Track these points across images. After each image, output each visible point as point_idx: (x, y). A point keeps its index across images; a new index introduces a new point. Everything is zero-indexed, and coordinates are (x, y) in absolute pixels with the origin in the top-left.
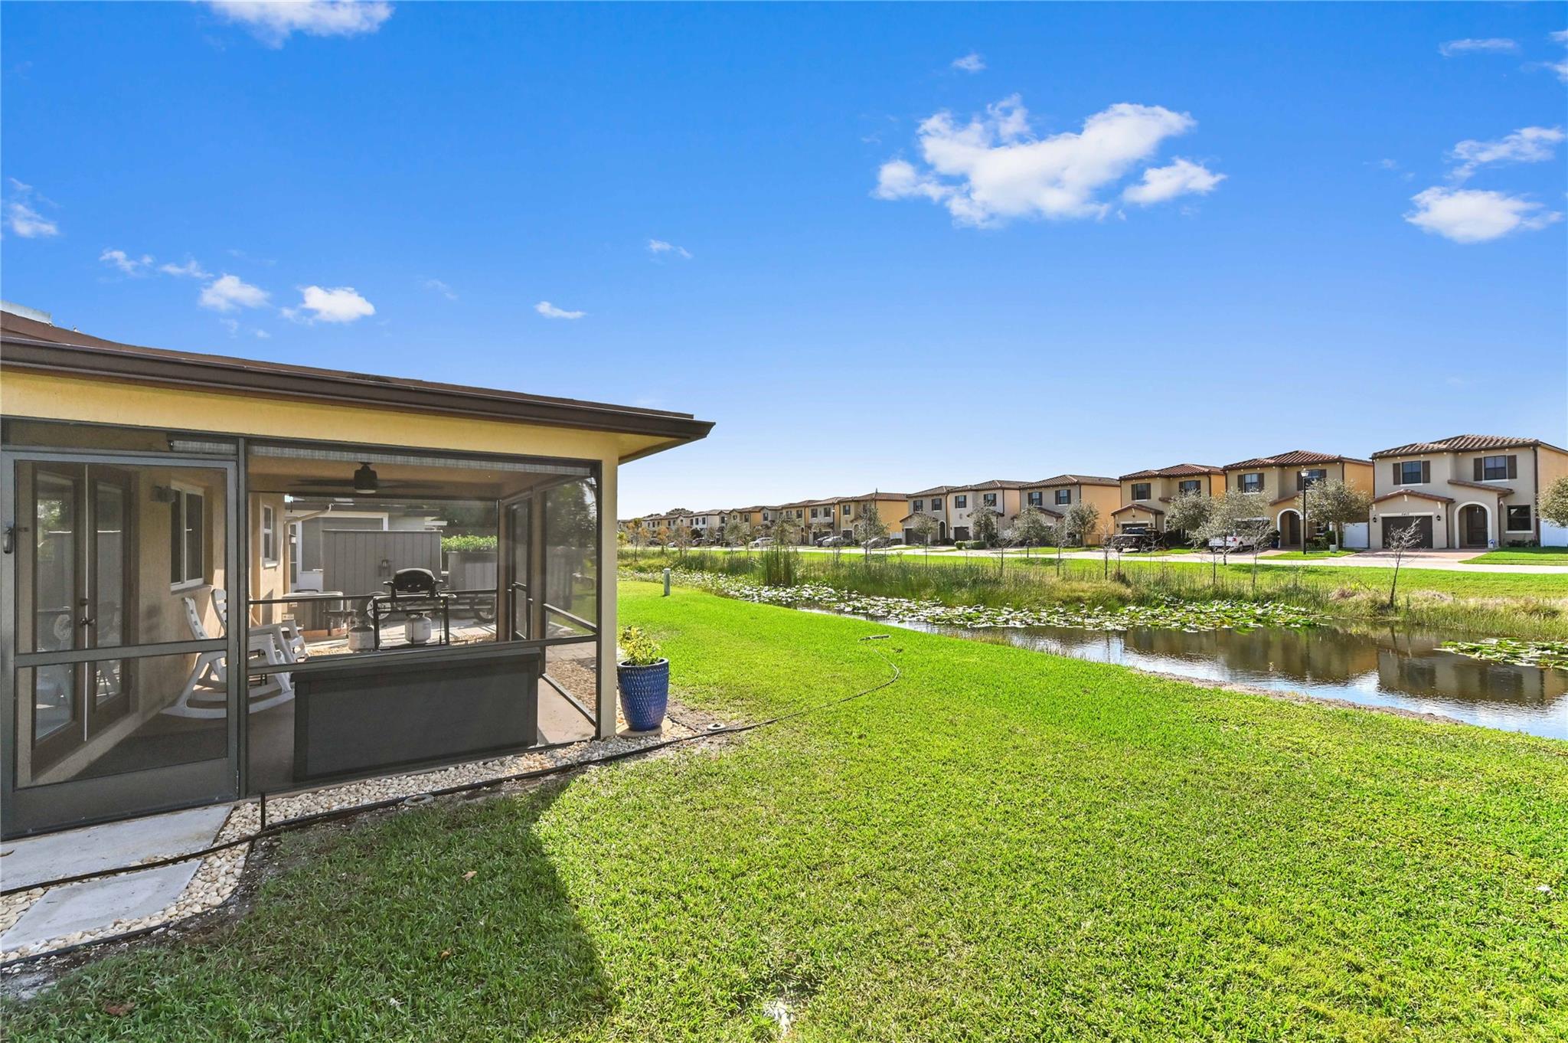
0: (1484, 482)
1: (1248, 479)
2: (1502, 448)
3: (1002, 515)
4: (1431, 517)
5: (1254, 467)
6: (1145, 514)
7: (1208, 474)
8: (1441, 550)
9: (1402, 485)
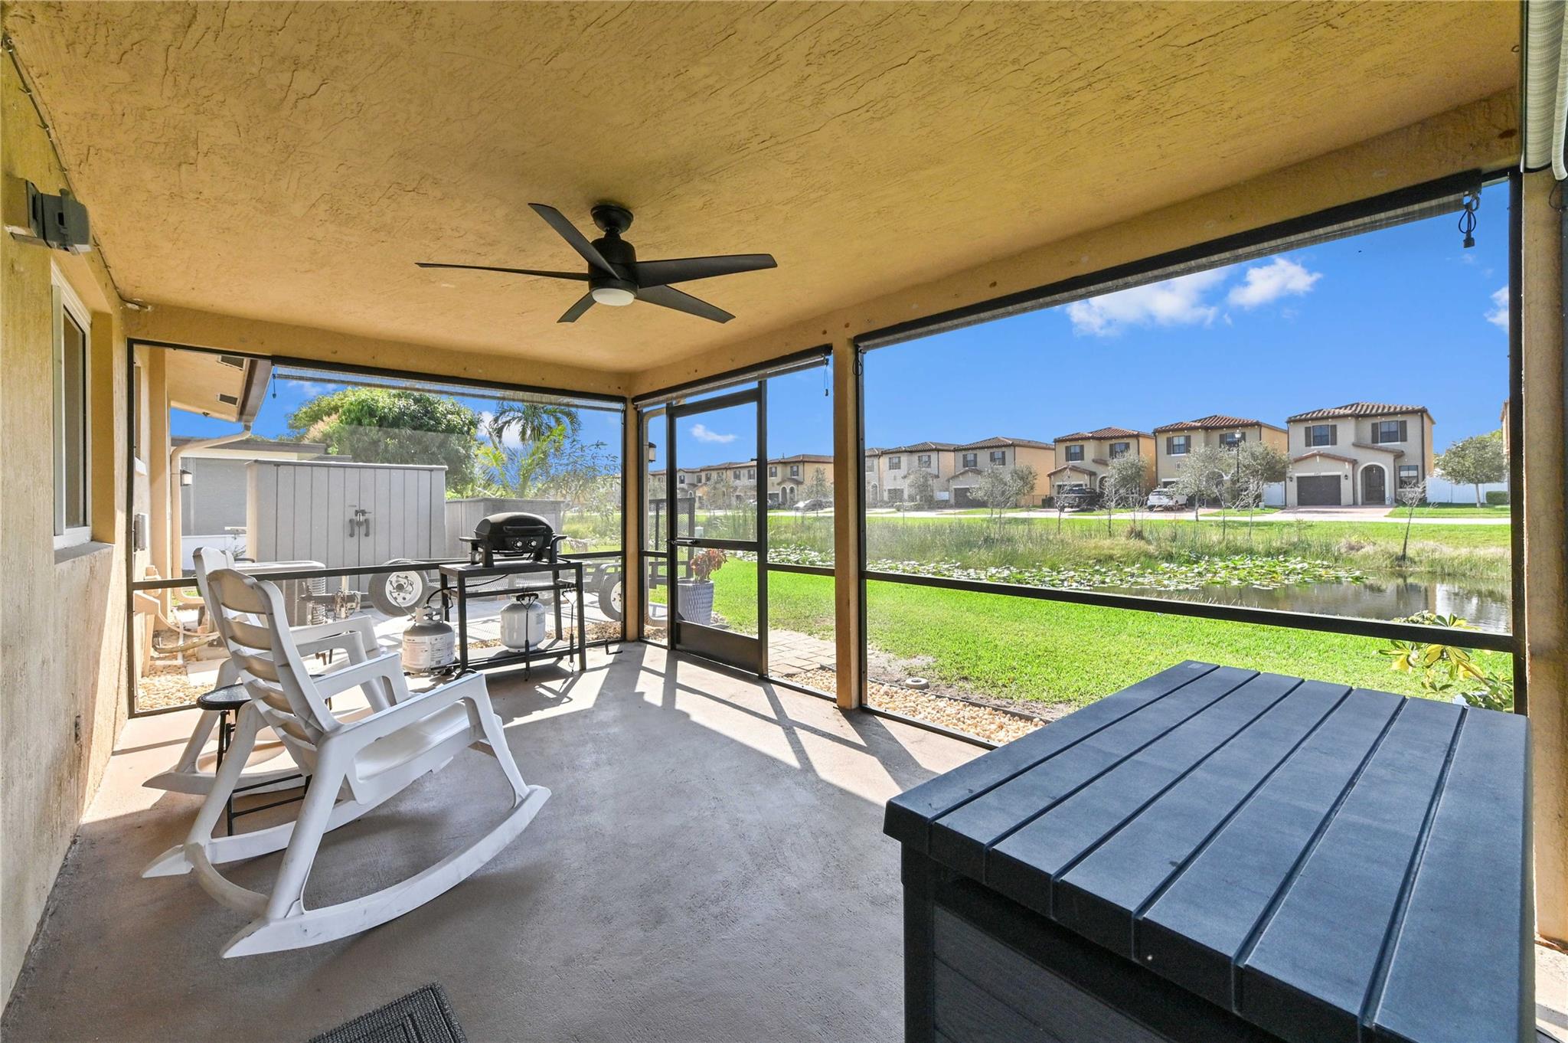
0: (1380, 444)
1: (1176, 441)
2: (1395, 414)
3: (937, 477)
4: (1339, 477)
5: (1182, 430)
6: (1080, 475)
7: (1137, 436)
8: (1348, 506)
9: (1313, 447)
